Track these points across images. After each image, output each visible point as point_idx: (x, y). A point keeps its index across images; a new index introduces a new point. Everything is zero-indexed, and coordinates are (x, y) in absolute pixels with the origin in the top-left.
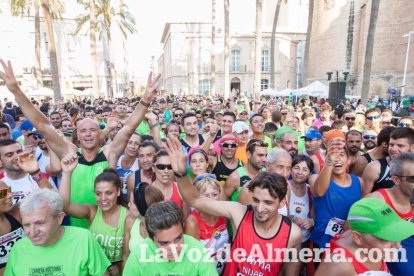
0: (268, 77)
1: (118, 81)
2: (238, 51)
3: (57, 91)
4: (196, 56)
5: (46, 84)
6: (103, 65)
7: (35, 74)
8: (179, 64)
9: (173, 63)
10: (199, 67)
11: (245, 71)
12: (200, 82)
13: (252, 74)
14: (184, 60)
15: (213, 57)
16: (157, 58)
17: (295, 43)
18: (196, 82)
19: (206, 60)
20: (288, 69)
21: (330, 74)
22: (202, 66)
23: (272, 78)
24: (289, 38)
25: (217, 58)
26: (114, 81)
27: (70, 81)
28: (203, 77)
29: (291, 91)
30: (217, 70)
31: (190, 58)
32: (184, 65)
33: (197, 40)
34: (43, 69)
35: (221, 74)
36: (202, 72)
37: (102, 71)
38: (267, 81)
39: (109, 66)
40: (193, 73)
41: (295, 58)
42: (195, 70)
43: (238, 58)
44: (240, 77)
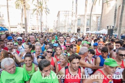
1: (44, 27)
2: (80, 20)
3: (26, 30)
4: (67, 21)
5: (24, 28)
7: (21, 25)
8: (62, 23)
9: (60, 23)
10: (68, 24)
11: (82, 25)
12: (68, 28)
14: (64, 22)
15: (72, 21)
16: (55, 21)
17: (98, 17)
18: (67, 28)
19: (70, 22)
20: (95, 25)
21: (108, 27)
22: (69, 23)
23: (90, 28)
24: (96, 16)
26: (43, 27)
27: (30, 27)
28: (69, 27)
29: (96, 32)
30: (73, 25)
31: (65, 21)
33: (68, 16)
34: (23, 23)
37: (40, 24)
39: (42, 23)
40: (66, 26)
41: (97, 22)
43: (80, 22)
44: (80, 27)
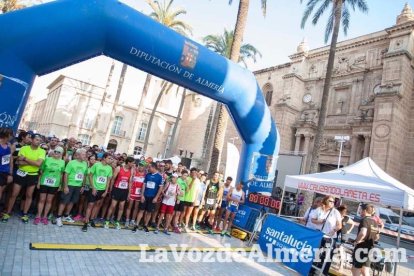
0: (142, 146)
2: (122, 118)
4: (82, 111)
8: (64, 113)
9: (57, 111)
10: (82, 122)
11: (123, 136)
12: (80, 135)
13: (129, 140)
14: (71, 111)
15: (99, 115)
17: (169, 124)
18: (76, 134)
19: (91, 116)
20: (160, 144)
21: (181, 152)
22: (85, 121)
23: (145, 147)
24: (166, 119)
25: (102, 117)
28: (84, 132)
30: (99, 128)
31: (75, 111)
32: (69, 115)
33: (87, 98)
35: (102, 134)
36: (84, 126)
38: (140, 149)
40: (75, 126)
41: (167, 135)
42: (78, 124)
43: (120, 124)
44: (118, 140)
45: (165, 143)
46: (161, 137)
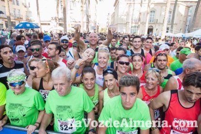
0: (169, 26)
1: (92, 24)
2: (154, 12)
3: (65, 28)
4: (131, 14)
5: (60, 25)
6: (85, 17)
7: (56, 20)
8: (122, 17)
9: (119, 17)
10: (132, 19)
11: (156, 22)
12: (132, 27)
13: (161, 24)
14: (125, 15)
15: (140, 13)
16: (111, 14)
17: (188, 7)
18: (130, 27)
19: (136, 16)
20: (182, 22)
22: (134, 18)
23: (172, 27)
25: (142, 14)
26: (90, 24)
27: (71, 24)
28: (134, 25)
29: (183, 34)
30: (142, 21)
31: (128, 14)
32: (125, 17)
34: (59, 18)
35: (144, 23)
36: (133, 22)
37: (85, 20)
39: (88, 17)
40: (129, 23)
41: (187, 16)
42: (130, 21)
43: (154, 15)
44: (154, 26)
45: (185, 22)
46: (182, 19)
